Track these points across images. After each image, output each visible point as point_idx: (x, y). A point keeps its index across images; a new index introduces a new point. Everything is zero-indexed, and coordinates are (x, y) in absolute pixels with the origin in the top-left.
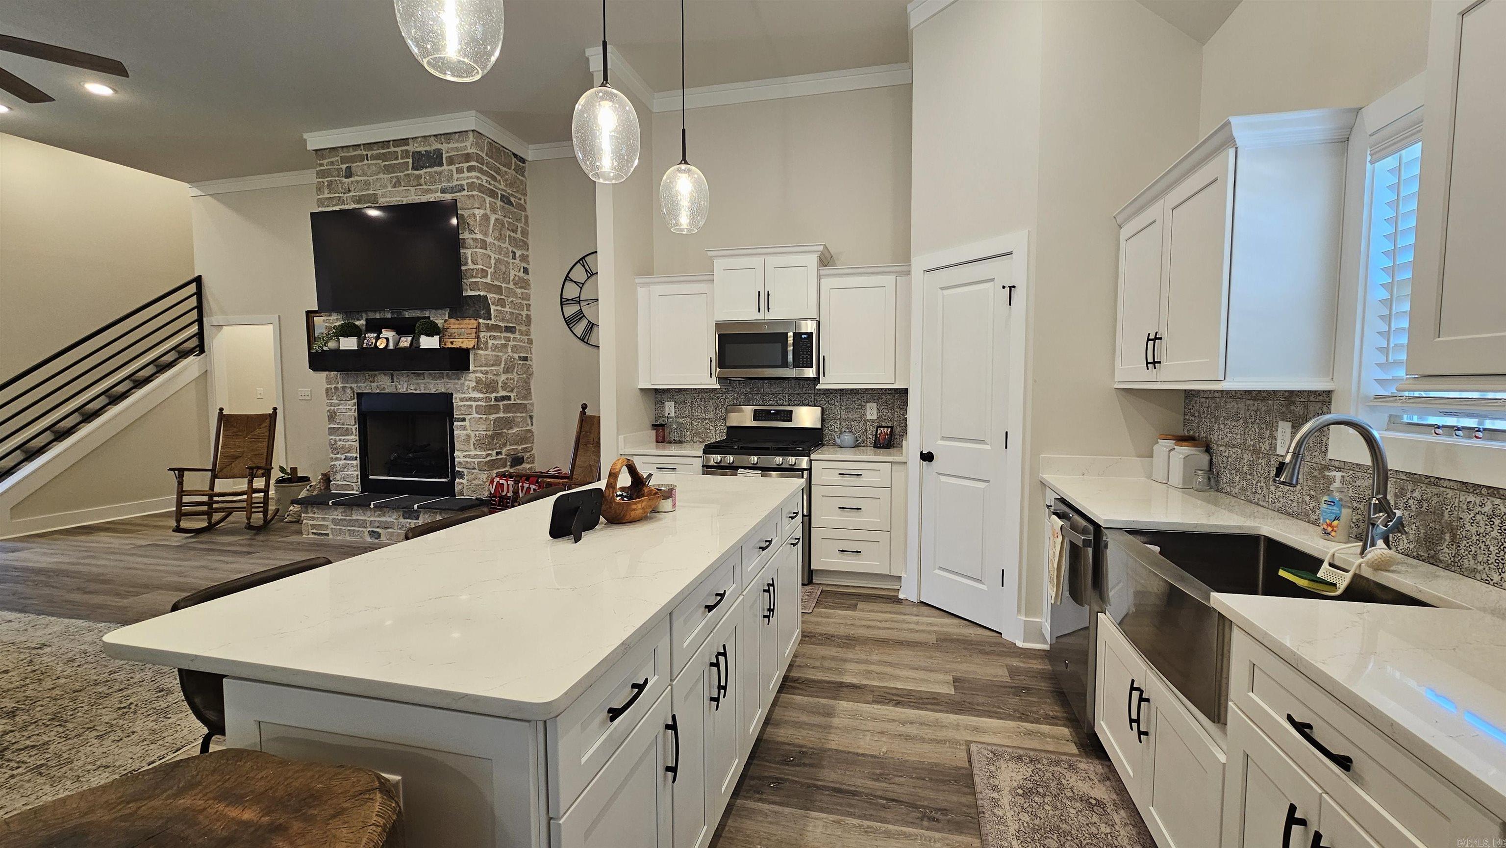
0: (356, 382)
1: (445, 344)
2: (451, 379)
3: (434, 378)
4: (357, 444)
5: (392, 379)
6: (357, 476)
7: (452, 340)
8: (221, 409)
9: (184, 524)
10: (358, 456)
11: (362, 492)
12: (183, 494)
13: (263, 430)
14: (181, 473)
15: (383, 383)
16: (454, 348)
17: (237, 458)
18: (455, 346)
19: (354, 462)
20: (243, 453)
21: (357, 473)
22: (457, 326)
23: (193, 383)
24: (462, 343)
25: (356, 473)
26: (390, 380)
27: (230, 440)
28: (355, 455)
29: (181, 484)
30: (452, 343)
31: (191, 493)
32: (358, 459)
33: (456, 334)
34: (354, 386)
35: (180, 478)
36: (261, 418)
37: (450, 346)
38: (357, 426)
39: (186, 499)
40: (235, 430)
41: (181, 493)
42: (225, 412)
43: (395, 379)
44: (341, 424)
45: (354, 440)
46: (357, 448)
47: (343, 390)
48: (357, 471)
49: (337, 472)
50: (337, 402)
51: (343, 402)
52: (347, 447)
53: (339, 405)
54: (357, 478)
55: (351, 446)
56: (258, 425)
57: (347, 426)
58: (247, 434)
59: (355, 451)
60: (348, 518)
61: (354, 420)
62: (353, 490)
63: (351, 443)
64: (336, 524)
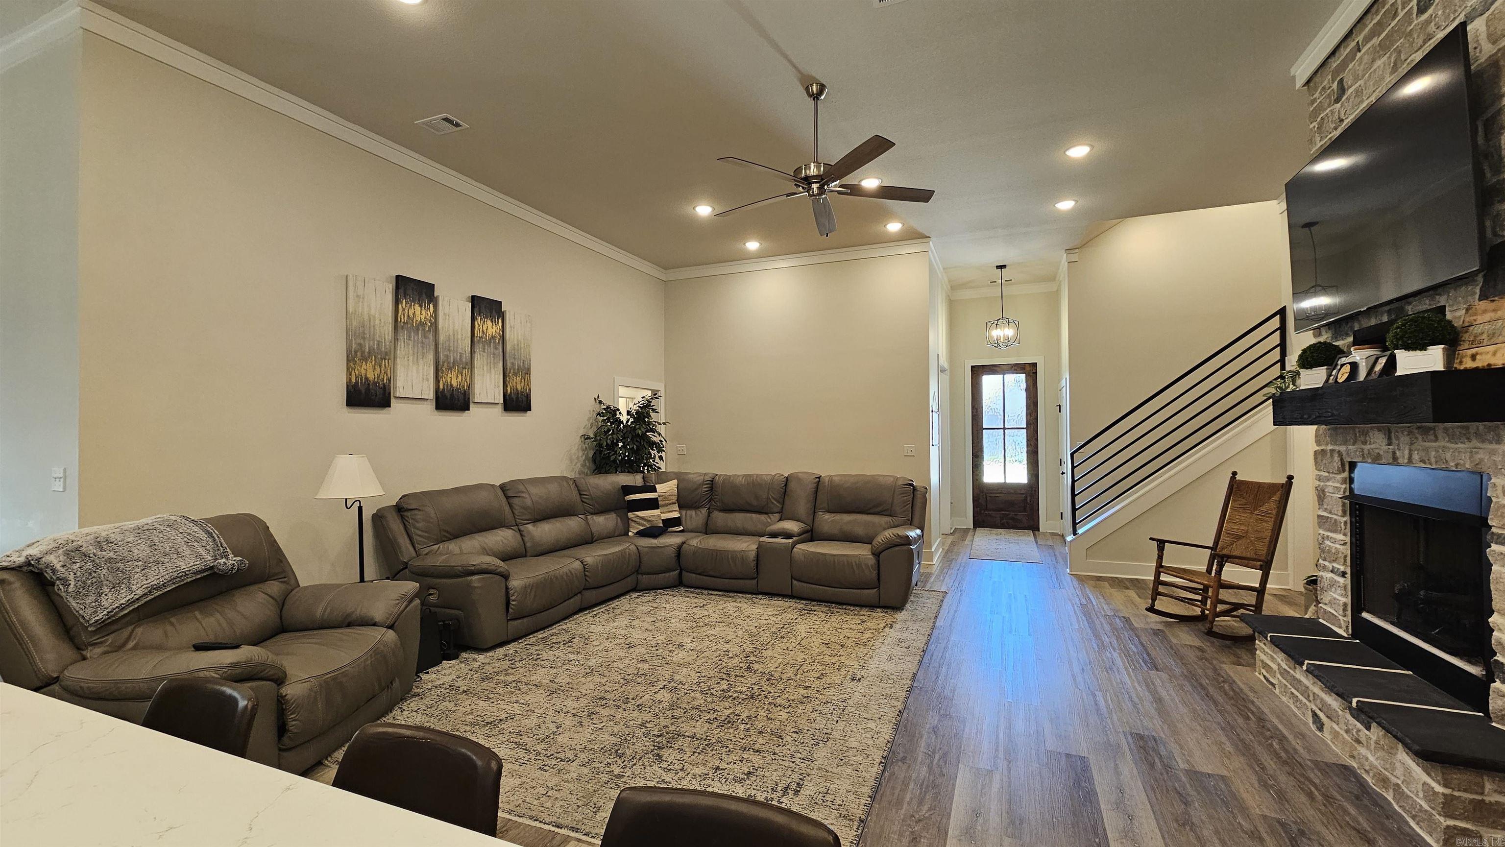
0: (1345, 443)
1: (1461, 362)
2: (1483, 442)
3: (1452, 438)
4: (1347, 550)
5: (1389, 438)
6: (1345, 605)
7: (1473, 351)
8: (1234, 474)
9: (1161, 603)
10: (1349, 571)
11: (1354, 636)
12: (1161, 570)
13: (1270, 506)
14: (1161, 545)
15: (1378, 446)
16: (1477, 369)
17: (1239, 538)
18: (1480, 362)
19: (1341, 580)
20: (1247, 532)
21: (1346, 600)
22: (1487, 317)
24: (1494, 354)
25: (1343, 600)
26: (1385, 442)
27: (1236, 513)
28: (1342, 568)
29: (1160, 557)
30: (1473, 357)
31: (1169, 571)
32: (1348, 576)
33: (1485, 336)
34: (1342, 448)
35: (1161, 549)
36: (1272, 488)
37: (1469, 364)
38: (1348, 519)
39: (1164, 577)
40: (1244, 501)
41: (1160, 568)
42: (1238, 477)
43: (1394, 441)
44: (1330, 513)
45: (1343, 542)
46: (1345, 557)
47: (1332, 456)
48: (1346, 596)
49: (1325, 589)
50: (1326, 474)
51: (1331, 475)
52: (1333, 551)
53: (1328, 479)
54: (1345, 610)
55: (1337, 550)
56: (1270, 498)
57: (1335, 517)
58: (1255, 509)
59: (1343, 561)
60: (1292, 672)
61: (1341, 508)
62: (1340, 627)
63: (1338, 546)
64: (1281, 674)
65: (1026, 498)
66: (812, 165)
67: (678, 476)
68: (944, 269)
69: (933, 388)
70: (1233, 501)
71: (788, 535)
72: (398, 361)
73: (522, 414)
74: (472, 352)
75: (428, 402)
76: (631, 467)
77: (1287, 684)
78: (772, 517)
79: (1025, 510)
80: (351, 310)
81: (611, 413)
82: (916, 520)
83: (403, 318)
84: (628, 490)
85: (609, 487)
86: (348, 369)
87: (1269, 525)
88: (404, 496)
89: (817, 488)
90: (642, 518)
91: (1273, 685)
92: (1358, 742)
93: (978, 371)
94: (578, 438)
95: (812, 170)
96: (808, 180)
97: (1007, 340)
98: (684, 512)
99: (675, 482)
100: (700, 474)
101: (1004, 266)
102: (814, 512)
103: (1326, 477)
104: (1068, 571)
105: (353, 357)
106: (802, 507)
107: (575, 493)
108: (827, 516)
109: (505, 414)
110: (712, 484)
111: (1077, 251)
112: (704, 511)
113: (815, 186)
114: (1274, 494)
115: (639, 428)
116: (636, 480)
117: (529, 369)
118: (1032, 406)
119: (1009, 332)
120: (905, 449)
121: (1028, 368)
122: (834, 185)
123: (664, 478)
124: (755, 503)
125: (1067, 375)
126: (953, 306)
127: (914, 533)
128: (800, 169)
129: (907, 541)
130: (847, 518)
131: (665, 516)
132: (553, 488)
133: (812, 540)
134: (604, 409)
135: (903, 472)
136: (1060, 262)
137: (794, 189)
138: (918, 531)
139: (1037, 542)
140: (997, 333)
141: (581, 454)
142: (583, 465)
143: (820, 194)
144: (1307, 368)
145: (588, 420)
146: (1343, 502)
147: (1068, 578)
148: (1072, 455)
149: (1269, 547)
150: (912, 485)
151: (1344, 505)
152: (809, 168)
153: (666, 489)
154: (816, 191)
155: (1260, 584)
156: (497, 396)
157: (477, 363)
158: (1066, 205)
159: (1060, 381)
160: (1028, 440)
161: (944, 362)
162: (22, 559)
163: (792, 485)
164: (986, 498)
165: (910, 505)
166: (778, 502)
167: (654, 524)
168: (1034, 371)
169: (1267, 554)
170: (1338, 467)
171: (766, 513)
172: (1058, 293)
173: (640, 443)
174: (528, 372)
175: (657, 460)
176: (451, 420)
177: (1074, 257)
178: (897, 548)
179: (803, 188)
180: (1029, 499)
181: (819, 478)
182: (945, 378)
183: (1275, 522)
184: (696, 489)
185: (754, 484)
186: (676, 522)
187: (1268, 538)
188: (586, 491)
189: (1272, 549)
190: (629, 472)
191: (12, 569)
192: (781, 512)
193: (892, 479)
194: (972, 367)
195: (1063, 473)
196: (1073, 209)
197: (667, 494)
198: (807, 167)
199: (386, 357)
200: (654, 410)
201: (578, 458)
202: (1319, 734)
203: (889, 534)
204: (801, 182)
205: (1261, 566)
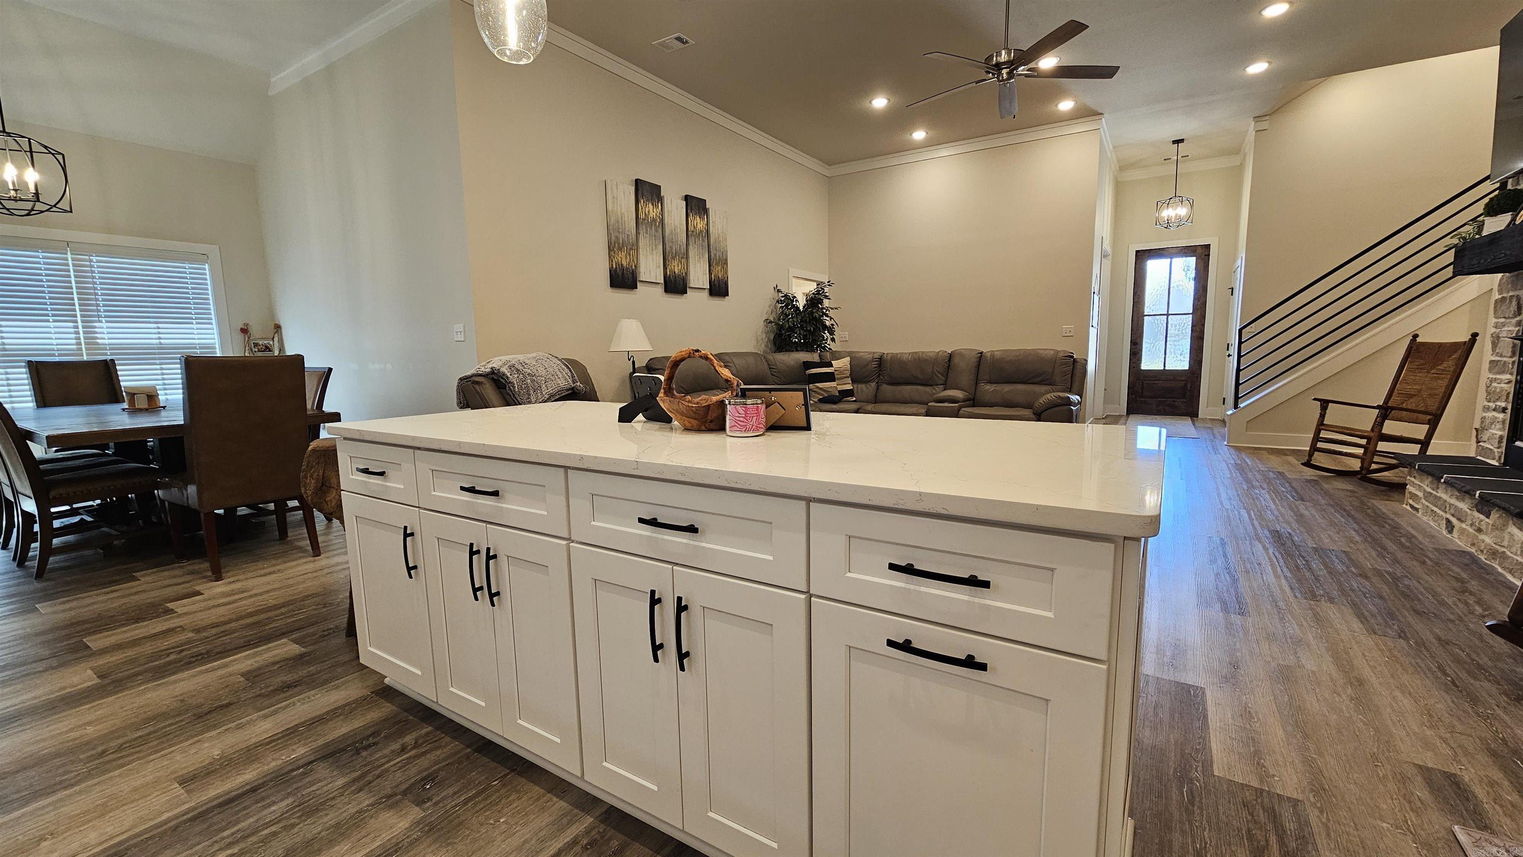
4: (1511, 388)
6: (1502, 437)
8: (1415, 336)
9: (1319, 459)
10: (1510, 407)
11: (1505, 464)
12: (1322, 427)
13: (1449, 364)
14: (1325, 405)
17: (1411, 396)
19: (1501, 416)
20: (1420, 391)
21: (1500, 433)
23: (1468, 307)
27: (1411, 374)
28: (1504, 405)
29: (1322, 416)
31: (1330, 428)
32: (1509, 411)
35: (1324, 409)
36: (1455, 346)
38: (1516, 358)
39: (1324, 434)
40: (1422, 362)
41: (1321, 425)
42: (1419, 340)
44: (1501, 356)
45: (1507, 381)
46: (1508, 394)
47: (1511, 302)
48: (1503, 429)
49: (1486, 428)
50: (1503, 320)
51: (1508, 321)
52: (1498, 390)
53: (1504, 325)
54: (1500, 442)
55: (1502, 389)
56: (1450, 356)
57: (1505, 359)
58: (1433, 368)
59: (1505, 397)
60: (1434, 493)
61: (1510, 350)
62: (1494, 459)
63: (1503, 385)
64: (1425, 498)
65: (1186, 385)
66: (1003, 52)
67: (849, 354)
68: (1114, 147)
69: (1096, 270)
70: (1411, 362)
71: (953, 400)
72: (641, 251)
73: (722, 299)
74: (687, 245)
75: (659, 286)
76: (808, 347)
77: (1429, 505)
78: (937, 389)
79: (1184, 396)
80: (610, 208)
81: (788, 300)
82: (1075, 388)
83: (642, 216)
84: (808, 365)
85: (793, 363)
86: (610, 257)
87: (1443, 383)
88: (651, 359)
89: (979, 362)
90: (821, 389)
91: (1417, 510)
92: (1479, 530)
93: (1142, 256)
94: (762, 323)
95: (1003, 57)
96: (998, 66)
97: (1180, 219)
98: (855, 386)
99: (848, 359)
100: (870, 353)
101: (1182, 141)
102: (976, 384)
103: (1502, 323)
104: (1225, 443)
105: (613, 247)
106: (966, 379)
107: (766, 366)
108: (988, 387)
109: (711, 298)
110: (881, 361)
111: (1267, 118)
112: (873, 384)
113: (1004, 72)
114: (1455, 352)
115: (816, 312)
116: (814, 357)
117: (726, 260)
118: (1201, 291)
119: (1182, 211)
120: (1064, 330)
121: (1199, 251)
122: (1022, 70)
123: (837, 356)
124: (920, 376)
125: (1243, 254)
126: (1119, 187)
127: (1075, 398)
128: (991, 56)
129: (1069, 403)
130: (1007, 388)
131: (840, 388)
132: (751, 360)
133: (974, 406)
134: (783, 297)
135: (1064, 347)
136: (1247, 132)
137: (984, 75)
138: (1078, 397)
139: (1194, 425)
140: (1168, 213)
141: (764, 336)
142: (766, 346)
143: (1009, 79)
144: (1492, 216)
145: (770, 306)
146: (1513, 343)
147: (1226, 448)
148: (1240, 331)
149: (1441, 402)
150: (1072, 357)
151: (1514, 346)
152: (1001, 56)
153: (841, 364)
154: (1005, 76)
155: (1426, 437)
156: (705, 283)
157: (691, 254)
158: (1258, 68)
159: (1235, 261)
160: (1193, 326)
161: (1107, 247)
162: (488, 370)
163: (956, 360)
164: (1143, 385)
165: (1070, 375)
166: (943, 376)
167: (833, 393)
168: (1206, 253)
169: (1438, 409)
170: (1514, 311)
171: (931, 385)
172: (1241, 168)
173: (816, 326)
174: (726, 263)
175: (829, 341)
176: (674, 300)
177: (1264, 125)
178: (1059, 408)
179: (993, 74)
180: (1189, 385)
181: (981, 353)
182: (1107, 263)
183: (1451, 379)
184: (867, 365)
185: (920, 361)
186: (850, 393)
187: (1441, 395)
188: (774, 365)
189: (1443, 404)
190: (807, 351)
191: (484, 376)
192: (945, 384)
193: (1052, 352)
194: (1137, 252)
195: (1229, 356)
196: (1267, 72)
197: (842, 369)
198: (999, 54)
199: (634, 247)
200: (826, 297)
201: (762, 339)
202: (1449, 536)
203: (1051, 396)
204: (992, 69)
205: (1429, 420)
